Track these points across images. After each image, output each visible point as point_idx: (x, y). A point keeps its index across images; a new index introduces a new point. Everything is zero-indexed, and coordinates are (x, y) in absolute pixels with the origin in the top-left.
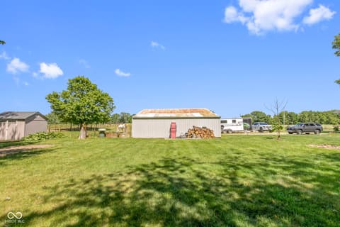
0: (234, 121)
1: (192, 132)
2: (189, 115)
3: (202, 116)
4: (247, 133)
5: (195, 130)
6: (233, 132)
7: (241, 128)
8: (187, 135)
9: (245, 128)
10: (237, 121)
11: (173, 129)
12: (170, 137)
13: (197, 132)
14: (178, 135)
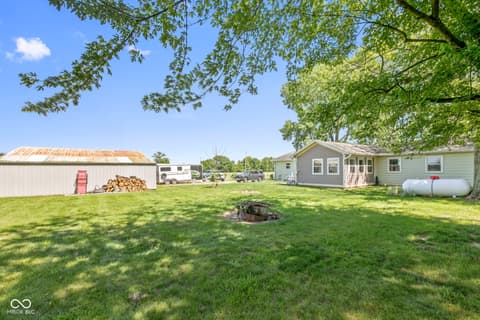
0: (180, 169)
1: (114, 184)
2: (110, 160)
3: (130, 162)
4: (196, 182)
5: (119, 181)
6: (178, 183)
7: (188, 177)
8: (105, 188)
9: (194, 177)
10: (184, 168)
11: (81, 181)
12: (76, 192)
13: (121, 184)
14: (90, 188)
